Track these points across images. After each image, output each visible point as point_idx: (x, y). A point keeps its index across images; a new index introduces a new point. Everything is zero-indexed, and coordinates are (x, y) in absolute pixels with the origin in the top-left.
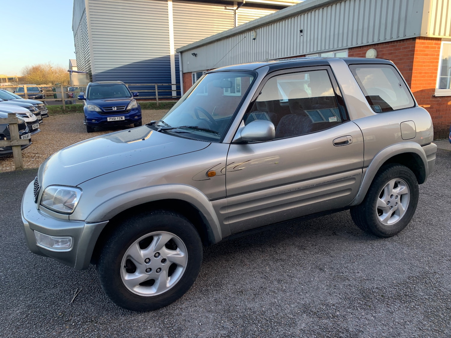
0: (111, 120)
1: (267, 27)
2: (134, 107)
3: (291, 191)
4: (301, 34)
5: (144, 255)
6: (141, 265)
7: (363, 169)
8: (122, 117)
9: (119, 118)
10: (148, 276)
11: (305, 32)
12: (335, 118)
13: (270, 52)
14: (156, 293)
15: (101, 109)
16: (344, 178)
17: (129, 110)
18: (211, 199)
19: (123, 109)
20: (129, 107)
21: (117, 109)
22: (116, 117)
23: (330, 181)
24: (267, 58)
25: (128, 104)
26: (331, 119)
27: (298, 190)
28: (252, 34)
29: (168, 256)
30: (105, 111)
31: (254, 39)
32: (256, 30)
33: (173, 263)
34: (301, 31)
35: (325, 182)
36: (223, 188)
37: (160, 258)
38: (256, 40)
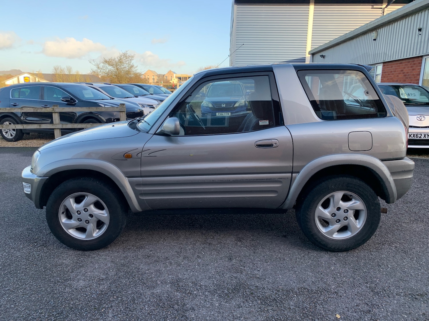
0: (219, 115)
1: (388, 27)
2: (241, 105)
3: (205, 182)
4: (420, 33)
5: (77, 208)
7: (293, 174)
8: (228, 113)
9: (226, 114)
10: (79, 224)
11: (423, 31)
12: (266, 122)
13: (387, 53)
14: (85, 238)
15: (213, 105)
16: (266, 179)
17: (236, 107)
18: (127, 176)
19: (231, 106)
20: (237, 105)
21: (226, 106)
22: (224, 113)
23: (250, 180)
24: (384, 59)
25: (235, 102)
26: (261, 122)
27: (212, 182)
28: (373, 34)
29: (94, 213)
30: (216, 107)
31: (375, 40)
32: (377, 30)
33: (98, 220)
34: (420, 30)
35: (243, 180)
36: (139, 169)
37: (88, 213)
38: (376, 41)
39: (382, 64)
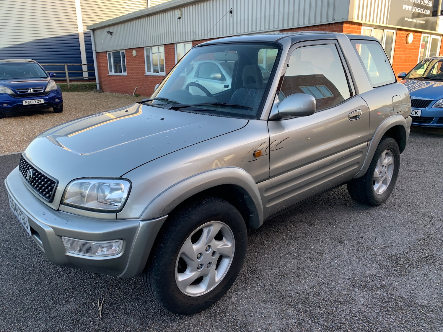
0: (27, 104)
1: (194, 6)
2: (54, 89)
4: (231, 15)
5: (197, 250)
6: (193, 262)
7: (368, 142)
8: (40, 100)
9: (37, 101)
10: (199, 273)
11: (235, 12)
13: (197, 32)
14: (206, 290)
15: (13, 91)
16: (355, 152)
17: (48, 92)
18: (257, 181)
19: (42, 90)
20: (48, 89)
21: (34, 91)
22: (34, 100)
24: (195, 38)
25: (46, 86)
27: (324, 166)
28: (177, 13)
29: (217, 248)
30: (19, 93)
31: (180, 18)
32: (181, 9)
34: (231, 12)
35: (343, 157)
36: (267, 169)
37: (210, 251)
38: (181, 19)
39: (191, 43)
